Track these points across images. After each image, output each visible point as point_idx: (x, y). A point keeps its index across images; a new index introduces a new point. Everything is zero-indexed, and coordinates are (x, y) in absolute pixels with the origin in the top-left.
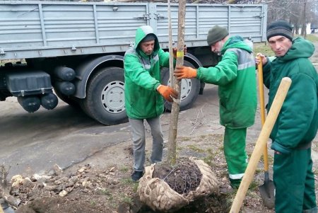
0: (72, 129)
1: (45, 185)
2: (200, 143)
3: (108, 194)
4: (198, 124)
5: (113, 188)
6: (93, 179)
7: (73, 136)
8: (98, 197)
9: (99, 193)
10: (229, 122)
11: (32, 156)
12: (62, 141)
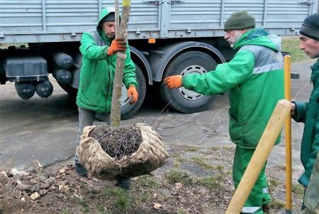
0: (65, 121)
1: (19, 182)
2: (208, 157)
3: (84, 204)
4: (211, 132)
5: (93, 198)
6: (72, 183)
7: (64, 129)
8: (72, 207)
9: (74, 201)
10: (239, 139)
11: (17, 147)
12: (51, 133)
